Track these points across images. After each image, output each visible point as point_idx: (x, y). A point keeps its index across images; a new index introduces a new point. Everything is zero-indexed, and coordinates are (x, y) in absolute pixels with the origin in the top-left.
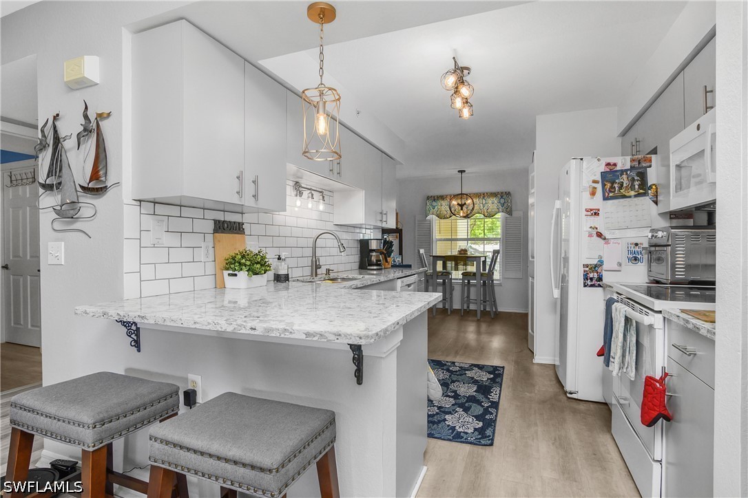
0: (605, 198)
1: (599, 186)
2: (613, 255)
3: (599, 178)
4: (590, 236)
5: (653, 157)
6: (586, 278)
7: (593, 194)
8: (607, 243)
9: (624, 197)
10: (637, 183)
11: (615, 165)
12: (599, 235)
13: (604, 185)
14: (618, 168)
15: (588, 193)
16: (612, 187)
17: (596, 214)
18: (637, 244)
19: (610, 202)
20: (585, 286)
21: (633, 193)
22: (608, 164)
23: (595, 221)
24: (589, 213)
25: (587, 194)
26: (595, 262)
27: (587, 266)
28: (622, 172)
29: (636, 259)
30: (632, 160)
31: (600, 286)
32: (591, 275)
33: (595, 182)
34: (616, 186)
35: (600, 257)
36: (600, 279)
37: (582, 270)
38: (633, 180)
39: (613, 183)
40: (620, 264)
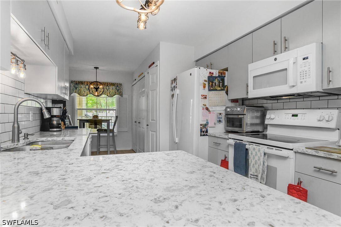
0: (210, 90)
1: (207, 83)
2: (212, 119)
3: (207, 79)
4: (203, 109)
5: (226, 72)
6: (201, 131)
7: (204, 87)
8: (210, 113)
9: (216, 90)
10: (221, 84)
11: (213, 73)
12: (207, 109)
13: (209, 83)
14: (214, 75)
15: (203, 86)
16: (212, 85)
17: (206, 98)
18: (220, 114)
19: (211, 92)
20: (201, 136)
21: (219, 89)
22: (210, 73)
23: (206, 102)
24: (203, 97)
25: (202, 87)
26: (205, 123)
27: (201, 125)
28: (216, 77)
29: (220, 121)
30: (219, 72)
31: (207, 135)
32: (203, 130)
33: (205, 81)
34: (214, 84)
35: (207, 120)
36: (207, 132)
37: (200, 127)
38: (220, 82)
39: (212, 82)
40: (215, 124)
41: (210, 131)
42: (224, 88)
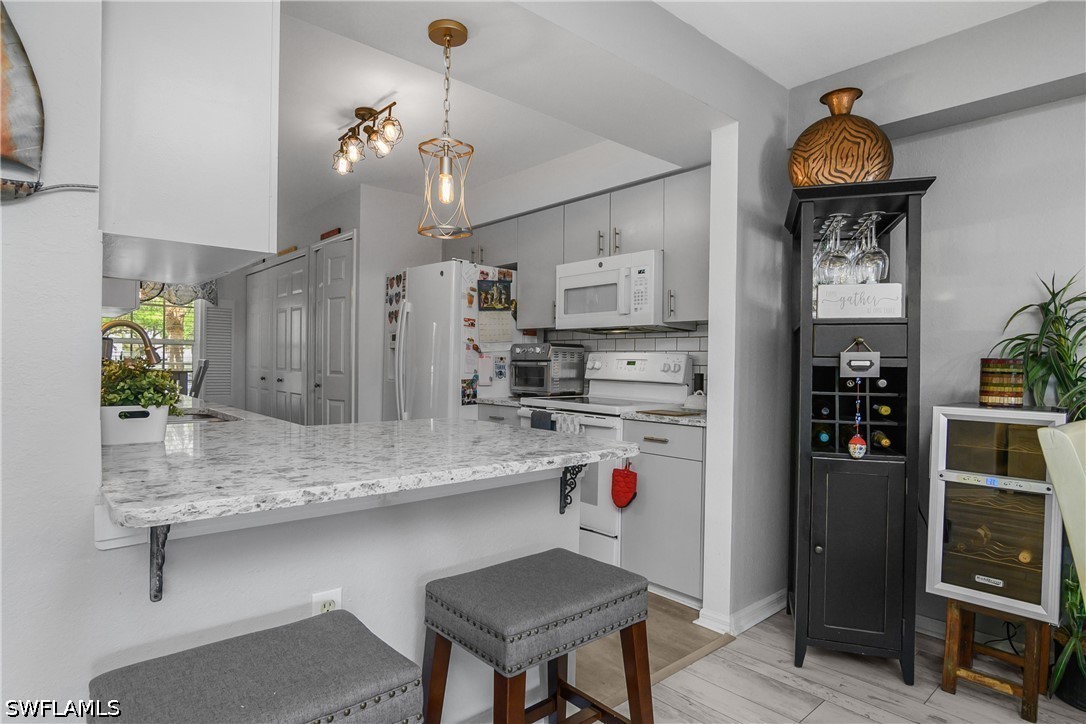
0: (481, 309)
1: (475, 294)
2: (486, 370)
3: (476, 286)
4: (468, 348)
5: (514, 272)
6: (464, 395)
7: (471, 302)
8: (481, 356)
9: (494, 309)
10: (503, 296)
11: (487, 274)
12: (476, 348)
13: (480, 295)
14: (490, 279)
15: (467, 301)
16: (486, 298)
17: (473, 325)
18: (502, 359)
19: (484, 313)
20: (463, 404)
21: (500, 306)
22: (482, 273)
23: (473, 333)
24: (467, 324)
25: (465, 302)
26: (471, 377)
27: (464, 381)
28: (493, 282)
29: (501, 373)
30: (500, 273)
31: (475, 403)
32: (468, 392)
33: (473, 290)
34: (489, 296)
35: (476, 371)
36: (475, 396)
37: (461, 385)
38: (501, 293)
39: (487, 293)
40: (491, 379)
41: (482, 394)
42: (510, 305)
